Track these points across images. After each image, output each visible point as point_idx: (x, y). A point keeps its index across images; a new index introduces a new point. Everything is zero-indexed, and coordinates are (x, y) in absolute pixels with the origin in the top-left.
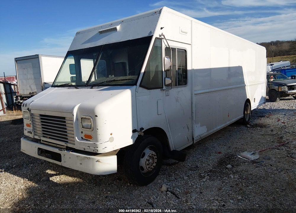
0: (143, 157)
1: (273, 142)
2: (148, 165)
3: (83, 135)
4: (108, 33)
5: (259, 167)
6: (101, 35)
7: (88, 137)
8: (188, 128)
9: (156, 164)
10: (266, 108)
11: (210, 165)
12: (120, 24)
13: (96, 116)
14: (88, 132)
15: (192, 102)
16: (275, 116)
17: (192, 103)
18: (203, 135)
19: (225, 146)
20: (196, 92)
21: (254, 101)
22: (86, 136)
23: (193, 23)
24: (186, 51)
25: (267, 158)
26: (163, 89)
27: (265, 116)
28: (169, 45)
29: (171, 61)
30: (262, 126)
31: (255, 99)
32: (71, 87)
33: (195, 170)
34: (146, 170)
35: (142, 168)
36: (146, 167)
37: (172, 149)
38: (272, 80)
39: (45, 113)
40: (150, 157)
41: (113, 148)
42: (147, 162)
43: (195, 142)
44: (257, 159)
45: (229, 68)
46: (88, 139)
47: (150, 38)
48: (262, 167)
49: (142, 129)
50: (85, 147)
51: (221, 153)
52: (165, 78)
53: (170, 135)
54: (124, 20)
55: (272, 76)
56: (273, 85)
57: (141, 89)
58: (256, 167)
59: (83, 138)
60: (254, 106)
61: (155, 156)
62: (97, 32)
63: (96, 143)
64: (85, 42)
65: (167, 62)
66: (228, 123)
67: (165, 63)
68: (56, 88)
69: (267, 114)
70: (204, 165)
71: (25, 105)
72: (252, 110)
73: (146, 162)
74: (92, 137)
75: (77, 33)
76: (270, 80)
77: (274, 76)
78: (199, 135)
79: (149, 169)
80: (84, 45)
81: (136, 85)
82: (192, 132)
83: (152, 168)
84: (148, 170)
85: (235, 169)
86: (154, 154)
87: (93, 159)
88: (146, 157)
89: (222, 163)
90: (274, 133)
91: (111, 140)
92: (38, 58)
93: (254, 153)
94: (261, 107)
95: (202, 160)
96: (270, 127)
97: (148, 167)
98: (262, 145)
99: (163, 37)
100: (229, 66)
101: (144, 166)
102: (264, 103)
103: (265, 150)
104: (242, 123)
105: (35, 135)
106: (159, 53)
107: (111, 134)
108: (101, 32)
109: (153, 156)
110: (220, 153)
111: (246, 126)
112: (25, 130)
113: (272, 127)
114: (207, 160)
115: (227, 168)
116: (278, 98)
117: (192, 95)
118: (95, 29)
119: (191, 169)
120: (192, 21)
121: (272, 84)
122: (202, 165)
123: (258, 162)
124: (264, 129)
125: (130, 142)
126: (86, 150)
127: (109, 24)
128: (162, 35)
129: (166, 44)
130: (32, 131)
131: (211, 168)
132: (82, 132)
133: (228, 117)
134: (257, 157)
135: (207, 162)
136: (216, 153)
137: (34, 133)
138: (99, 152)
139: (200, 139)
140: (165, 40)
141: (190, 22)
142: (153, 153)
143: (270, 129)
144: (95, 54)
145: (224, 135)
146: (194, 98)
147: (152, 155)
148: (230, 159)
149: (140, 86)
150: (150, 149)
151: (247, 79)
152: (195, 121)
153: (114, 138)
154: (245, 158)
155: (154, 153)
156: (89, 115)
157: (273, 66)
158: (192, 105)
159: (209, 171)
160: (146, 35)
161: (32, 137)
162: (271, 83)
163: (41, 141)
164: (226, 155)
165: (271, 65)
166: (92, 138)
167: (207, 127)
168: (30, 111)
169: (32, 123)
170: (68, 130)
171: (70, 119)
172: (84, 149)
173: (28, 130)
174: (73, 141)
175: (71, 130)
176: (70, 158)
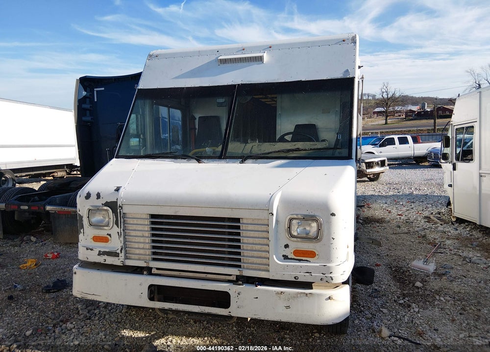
3: (289, 252)
4: (240, 65)
6: (222, 66)
7: (304, 255)
12: (264, 50)
13: (333, 215)
22: (296, 252)
30: (376, 221)
33: (380, 297)
46: (304, 259)
50: (297, 274)
51: (380, 265)
59: (290, 257)
63: (328, 265)
64: (182, 75)
68: (138, 161)
71: (93, 197)
74: (317, 253)
80: (180, 80)
81: (352, 159)
87: (319, 295)
90: (405, 230)
93: (426, 261)
105: (126, 258)
107: (348, 247)
108: (223, 61)
110: (378, 265)
112: (88, 249)
119: (372, 296)
124: (385, 225)
126: (298, 280)
130: (119, 251)
131: (399, 290)
132: (287, 246)
136: (372, 266)
137: (125, 255)
138: (335, 282)
143: (393, 225)
148: (402, 273)
156: (312, 214)
166: (317, 257)
168: (120, 208)
169: (124, 233)
170: (243, 243)
171: (256, 222)
172: (295, 278)
173: (103, 250)
174: (259, 264)
175: (254, 242)
176: (257, 298)
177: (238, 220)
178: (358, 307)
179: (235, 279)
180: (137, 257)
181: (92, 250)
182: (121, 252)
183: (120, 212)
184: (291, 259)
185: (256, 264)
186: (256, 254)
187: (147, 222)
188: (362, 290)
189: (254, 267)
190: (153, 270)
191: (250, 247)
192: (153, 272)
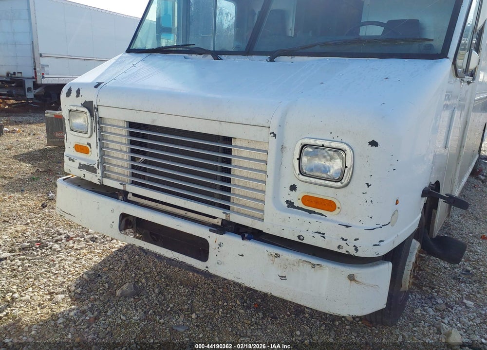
7: (318, 205)
13: (374, 144)
14: (320, 189)
22: (307, 199)
39: (154, 121)
46: (317, 210)
59: (296, 205)
71: (74, 93)
74: (338, 205)
91: (394, 218)
105: (104, 176)
112: (70, 159)
130: (96, 166)
132: (293, 188)
137: (102, 172)
138: (361, 255)
156: (339, 140)
161: (96, 181)
163: (130, 195)
166: (337, 211)
168: (95, 110)
169: (100, 144)
170: (234, 175)
171: (252, 146)
172: (299, 237)
173: (82, 163)
174: (253, 209)
175: (249, 176)
176: (242, 255)
177: (228, 140)
178: (430, 291)
179: (220, 224)
180: (116, 176)
181: (73, 161)
182: (98, 168)
183: (96, 114)
184: (298, 208)
185: (249, 207)
186: (250, 193)
187: (124, 132)
188: (446, 268)
189: (246, 212)
190: (129, 196)
191: (242, 182)
192: (128, 198)
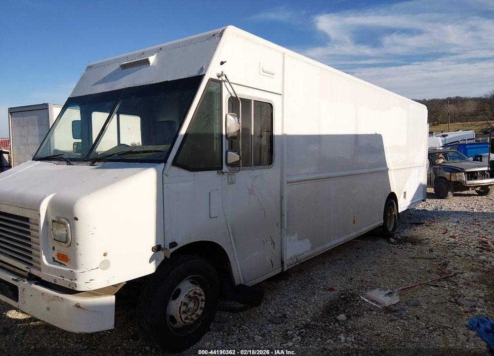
0: (175, 298)
1: (429, 272)
2: (184, 312)
3: (55, 254)
4: (135, 68)
5: (394, 320)
6: (124, 71)
7: (62, 259)
8: (273, 243)
9: (202, 311)
10: (428, 209)
11: (309, 313)
12: (156, 52)
13: (76, 219)
14: (62, 249)
15: (281, 196)
16: (440, 225)
17: (282, 198)
18: (302, 257)
19: (344, 276)
20: (289, 179)
21: (405, 197)
23: (285, 57)
24: (271, 105)
25: (412, 304)
26: (223, 171)
27: (423, 223)
28: (236, 92)
29: (240, 122)
30: (414, 241)
31: (405, 193)
32: (62, 162)
33: (279, 324)
34: (179, 324)
35: (173, 319)
36: (181, 317)
37: (237, 282)
38: (441, 161)
40: (190, 297)
41: (108, 281)
42: (183, 308)
43: (285, 269)
44: (394, 305)
45: (357, 137)
46: (63, 263)
47: (199, 79)
48: (402, 321)
49: (173, 244)
50: (57, 277)
51: (334, 290)
52: (227, 152)
53: (234, 256)
54: (163, 47)
55: (441, 155)
56: (441, 171)
57: (175, 170)
58: (390, 321)
59: (56, 260)
60: (403, 205)
61: (200, 295)
62: (117, 66)
63: (74, 271)
64: (97, 82)
65: (231, 123)
66: (353, 234)
67: (228, 125)
68: (39, 162)
69: (429, 219)
70: (297, 313)
72: (399, 211)
73: (180, 308)
74: (69, 258)
75: (88, 67)
76: (438, 162)
77: (445, 154)
78: (296, 256)
79: (187, 321)
81: (165, 162)
82: (281, 250)
83: (192, 319)
84: (184, 322)
85: (352, 322)
86: (198, 292)
87: (68, 301)
88: (182, 298)
89: (331, 309)
90: (434, 254)
91: (105, 265)
92: (47, 109)
93: (391, 293)
94: (420, 207)
95: (297, 302)
96: (429, 243)
97: (183, 317)
98: (408, 278)
99: (224, 78)
100: (357, 133)
101: (177, 316)
102: (423, 201)
103: (412, 287)
104: (379, 234)
106: (217, 106)
107: (105, 255)
108: (124, 67)
109: (197, 295)
110: (331, 289)
111: (389, 241)
113: (432, 244)
114: (306, 304)
115: (337, 321)
116: (449, 193)
117: (282, 183)
118: (116, 61)
119: (272, 321)
120: (284, 54)
121: (440, 169)
122: (295, 313)
123: (395, 311)
124: (417, 247)
125: (150, 269)
126: (58, 283)
127: (138, 53)
128: (222, 75)
129: (231, 91)
131: (309, 320)
132: (54, 248)
133: (354, 223)
134: (395, 299)
135: (305, 306)
136: (324, 289)
138: (78, 289)
139: (297, 264)
140: (228, 83)
141: (281, 56)
142: (196, 291)
143: (428, 248)
144: (108, 104)
145: (346, 256)
146: (287, 189)
147: (195, 293)
148: (347, 302)
149: (174, 164)
150: (192, 282)
151: (391, 159)
152: (286, 230)
153: (110, 261)
154: (373, 301)
155: (199, 290)
156: (64, 217)
157: (447, 138)
158: (281, 201)
159: (303, 324)
160: (194, 73)
162: (438, 166)
164: (342, 294)
165: (444, 136)
166: (69, 262)
167: (310, 242)
172: (55, 281)
176: (32, 296)
